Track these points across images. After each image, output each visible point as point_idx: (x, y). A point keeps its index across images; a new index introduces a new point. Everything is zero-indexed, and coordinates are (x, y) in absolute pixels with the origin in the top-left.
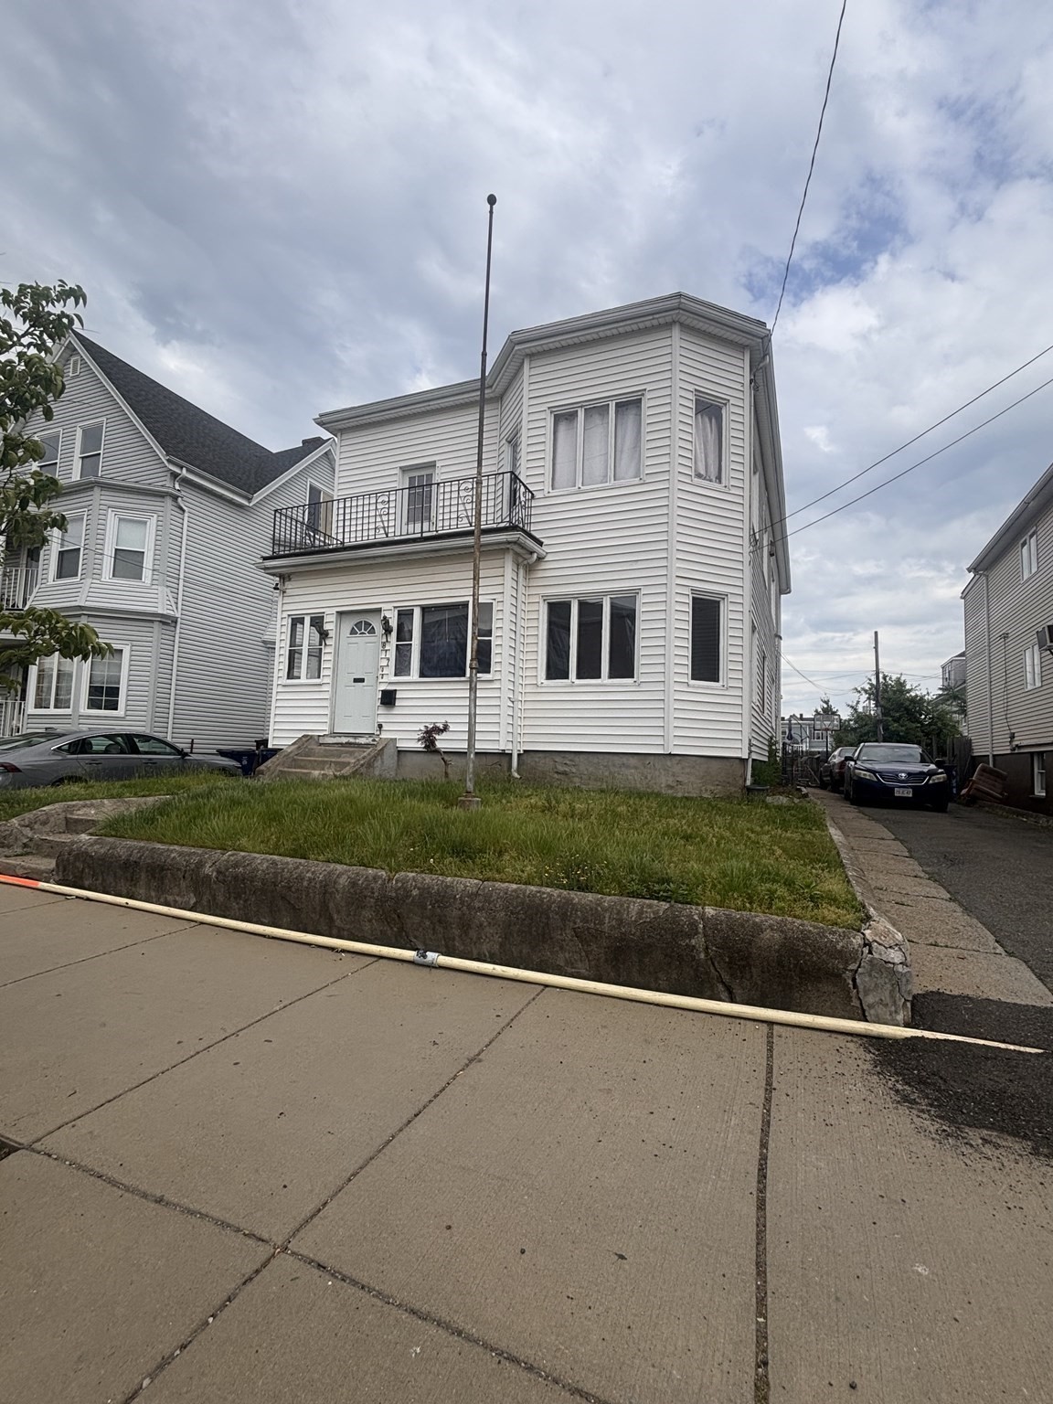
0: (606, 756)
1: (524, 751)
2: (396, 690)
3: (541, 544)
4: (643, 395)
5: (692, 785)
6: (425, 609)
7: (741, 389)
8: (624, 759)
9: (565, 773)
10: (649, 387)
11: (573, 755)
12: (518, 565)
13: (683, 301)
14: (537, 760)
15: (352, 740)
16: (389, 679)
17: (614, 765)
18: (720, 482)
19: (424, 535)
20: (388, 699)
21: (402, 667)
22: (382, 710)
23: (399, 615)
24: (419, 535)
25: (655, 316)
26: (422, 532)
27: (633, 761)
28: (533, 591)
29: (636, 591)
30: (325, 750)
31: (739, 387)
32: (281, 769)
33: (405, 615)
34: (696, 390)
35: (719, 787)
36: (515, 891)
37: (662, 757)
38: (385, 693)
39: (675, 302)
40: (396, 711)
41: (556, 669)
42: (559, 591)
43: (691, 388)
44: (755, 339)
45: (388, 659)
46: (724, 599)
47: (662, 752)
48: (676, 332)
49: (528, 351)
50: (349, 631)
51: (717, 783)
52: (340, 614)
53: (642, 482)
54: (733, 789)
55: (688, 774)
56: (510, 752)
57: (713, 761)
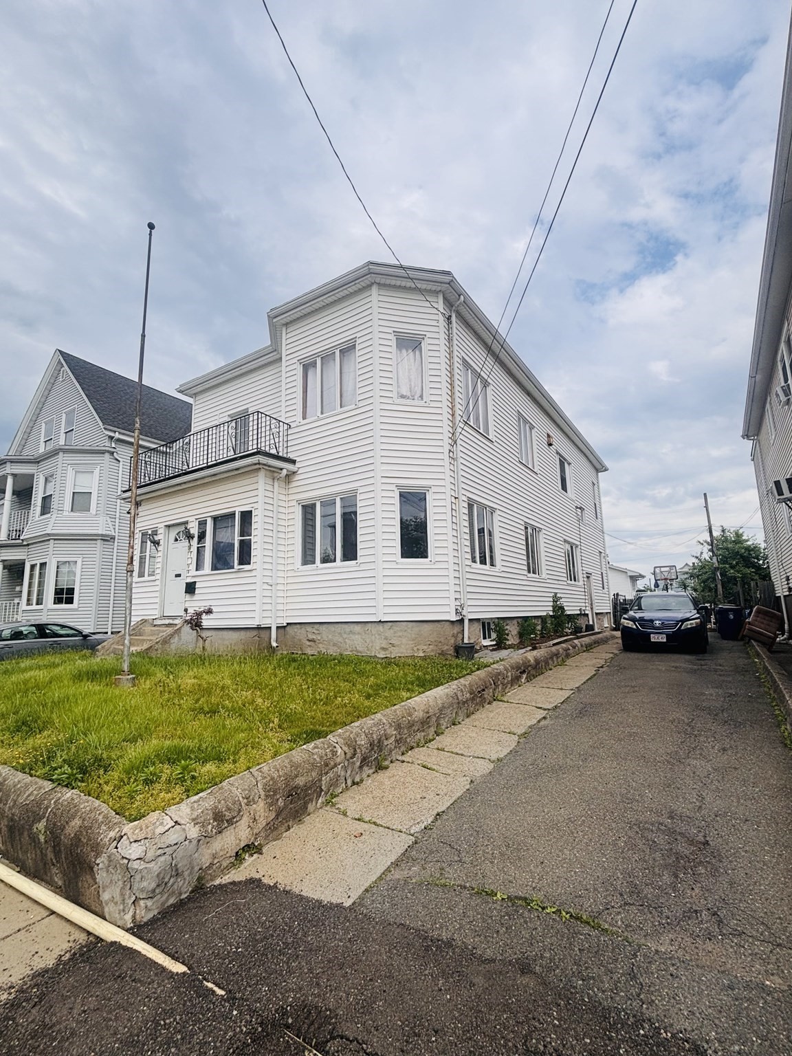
1: (287, 623)
2: (195, 582)
3: (294, 462)
4: (356, 341)
5: (403, 647)
6: (215, 519)
7: (437, 325)
9: (313, 641)
10: (358, 335)
11: (318, 625)
12: (274, 479)
14: (296, 630)
15: (171, 622)
16: (190, 575)
17: (345, 633)
18: (422, 399)
19: (209, 464)
20: (190, 588)
21: (199, 567)
22: (188, 597)
23: (199, 524)
24: (206, 465)
25: (356, 282)
26: (207, 463)
27: (357, 628)
28: (291, 497)
29: (355, 491)
30: (151, 630)
31: (435, 323)
33: (202, 523)
34: (394, 332)
35: (431, 646)
37: (375, 624)
38: (187, 584)
39: (367, 269)
40: (196, 597)
41: (308, 558)
42: (308, 496)
43: (390, 330)
44: (442, 285)
45: (192, 558)
46: (428, 490)
47: (376, 620)
48: (374, 289)
49: (283, 322)
50: (174, 539)
51: (429, 642)
52: (169, 526)
53: (356, 407)
54: (445, 648)
55: (400, 637)
56: (269, 626)
57: (425, 625)
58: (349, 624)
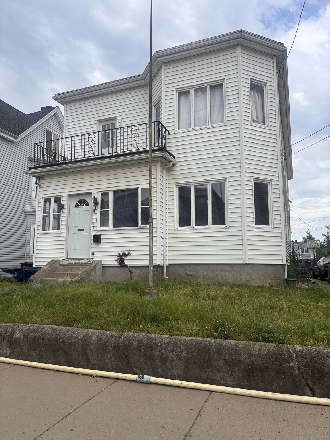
0: (212, 266)
1: (169, 264)
2: (101, 235)
3: (174, 157)
4: (224, 81)
5: (258, 280)
6: (115, 192)
7: (273, 77)
8: (223, 267)
9: (191, 275)
10: (226, 78)
11: (195, 266)
12: (163, 168)
13: (243, 34)
14: (176, 269)
15: (78, 262)
16: (97, 229)
17: (218, 270)
18: (264, 124)
19: (114, 154)
20: (97, 239)
21: (104, 222)
22: (94, 245)
23: (101, 194)
24: (111, 154)
25: (229, 42)
26: (113, 153)
27: (227, 268)
28: (170, 182)
29: (225, 180)
30: (64, 267)
31: (271, 76)
32: (41, 278)
33: (105, 195)
34: (250, 78)
35: (272, 280)
36: (190, 340)
37: (242, 265)
38: (95, 236)
39: (239, 35)
40: (101, 245)
41: (184, 221)
42: (185, 181)
43: (248, 77)
44: (279, 52)
45: (96, 219)
46: (269, 183)
47: (243, 263)
48: (239, 49)
49: (164, 61)
50: (75, 204)
51: (271, 278)
52: (70, 196)
53: (225, 125)
54: (280, 281)
55: (256, 274)
56: (162, 265)
57: (269, 267)
58: (221, 265)
